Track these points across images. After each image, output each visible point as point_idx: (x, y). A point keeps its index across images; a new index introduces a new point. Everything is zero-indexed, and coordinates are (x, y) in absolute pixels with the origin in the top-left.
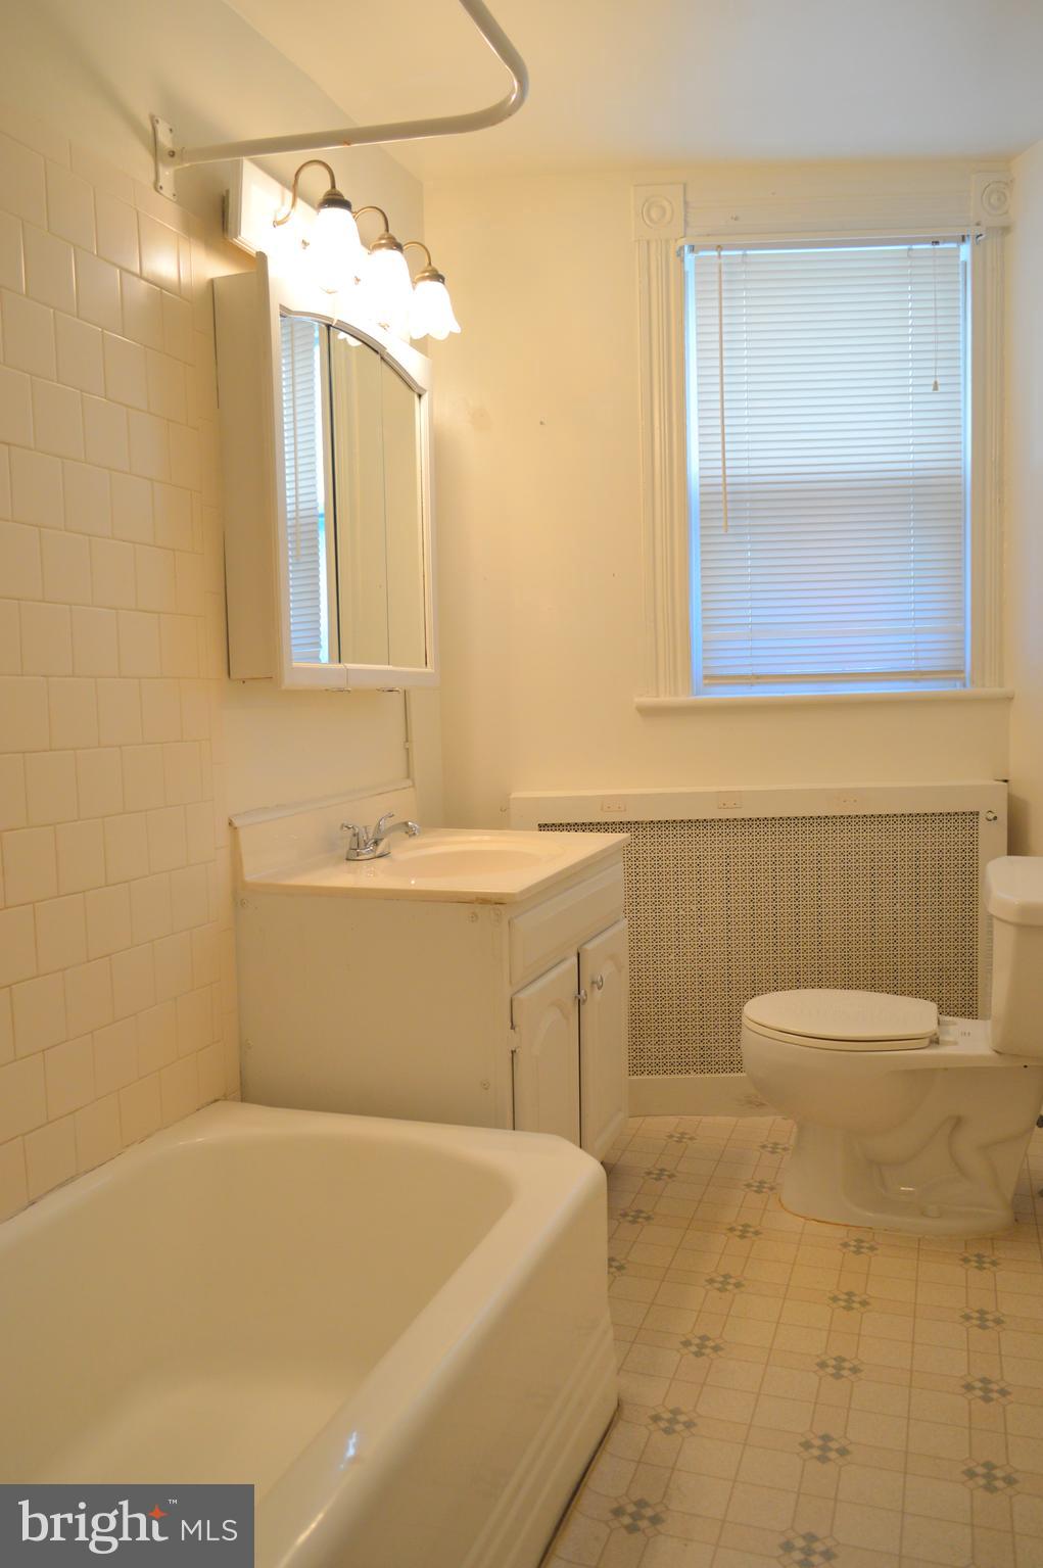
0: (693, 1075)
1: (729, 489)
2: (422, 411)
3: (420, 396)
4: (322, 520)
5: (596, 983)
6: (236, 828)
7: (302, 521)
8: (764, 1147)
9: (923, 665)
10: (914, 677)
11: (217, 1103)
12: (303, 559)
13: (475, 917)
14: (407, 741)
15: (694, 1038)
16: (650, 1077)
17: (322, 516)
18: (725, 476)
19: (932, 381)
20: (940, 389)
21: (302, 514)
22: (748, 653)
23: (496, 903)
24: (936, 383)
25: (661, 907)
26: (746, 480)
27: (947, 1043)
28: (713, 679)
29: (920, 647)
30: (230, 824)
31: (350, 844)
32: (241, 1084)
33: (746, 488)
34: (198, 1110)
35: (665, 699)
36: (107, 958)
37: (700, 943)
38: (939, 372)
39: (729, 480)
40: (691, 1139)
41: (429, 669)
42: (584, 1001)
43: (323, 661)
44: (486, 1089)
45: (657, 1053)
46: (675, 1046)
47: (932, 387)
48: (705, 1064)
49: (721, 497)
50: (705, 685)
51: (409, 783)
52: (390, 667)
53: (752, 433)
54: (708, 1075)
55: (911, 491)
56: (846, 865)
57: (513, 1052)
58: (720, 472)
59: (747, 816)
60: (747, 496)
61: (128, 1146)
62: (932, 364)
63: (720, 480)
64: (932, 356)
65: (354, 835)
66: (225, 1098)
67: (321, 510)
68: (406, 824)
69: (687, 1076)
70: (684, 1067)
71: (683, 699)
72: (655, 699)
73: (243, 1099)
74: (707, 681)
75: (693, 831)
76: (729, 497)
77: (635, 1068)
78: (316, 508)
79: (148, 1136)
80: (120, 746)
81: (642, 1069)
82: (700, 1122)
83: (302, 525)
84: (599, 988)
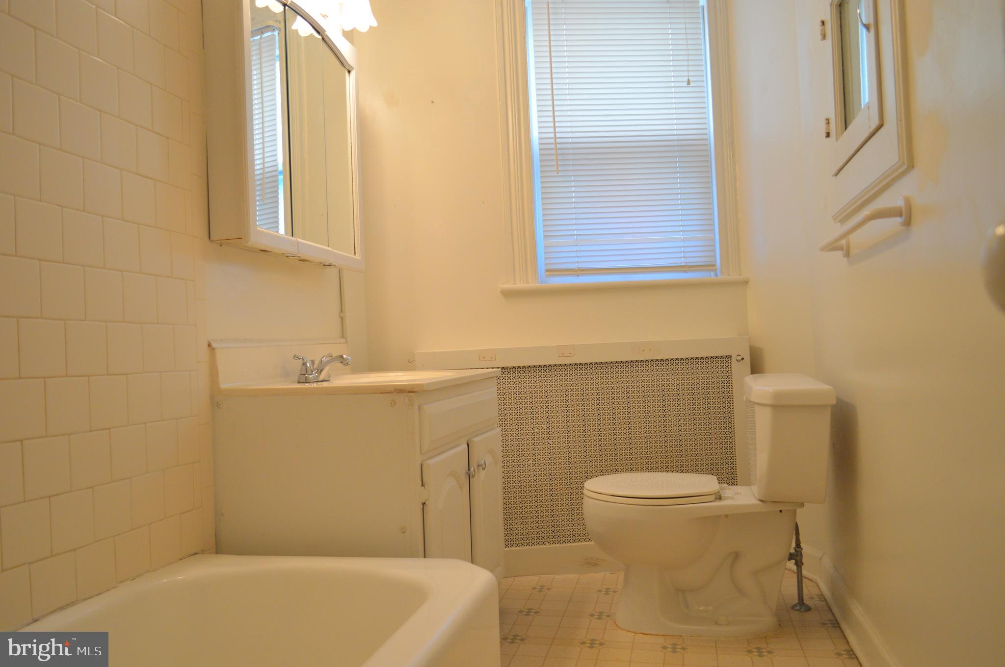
0: (547, 546)
1: (558, 146)
2: (351, 81)
3: (349, 72)
4: (281, 177)
5: (481, 465)
6: (213, 349)
7: (267, 175)
8: (600, 591)
9: (691, 261)
10: (685, 269)
11: (197, 555)
12: (266, 201)
13: (393, 403)
14: (342, 312)
15: (547, 519)
16: (518, 548)
17: (281, 173)
18: (555, 138)
19: (686, 79)
20: (692, 84)
21: (267, 170)
22: (575, 254)
23: (409, 392)
24: (689, 80)
25: (522, 427)
26: (570, 140)
27: (727, 498)
28: (551, 272)
29: (687, 249)
30: (209, 345)
31: (301, 370)
32: (216, 544)
33: (569, 146)
34: (181, 559)
35: (520, 285)
36: (108, 431)
37: (549, 451)
38: (690, 74)
39: (558, 141)
40: (549, 589)
41: (357, 257)
42: (473, 476)
43: (280, 232)
44: (404, 532)
45: (522, 531)
46: (535, 525)
47: (686, 83)
48: (556, 537)
49: (553, 152)
50: (547, 275)
51: (343, 340)
52: (329, 249)
53: (572, 110)
54: (558, 545)
55: (676, 148)
56: (646, 394)
57: (424, 504)
58: (552, 135)
59: (578, 362)
60: (571, 151)
61: (121, 582)
62: (686, 68)
63: (553, 141)
64: (686, 63)
65: (304, 364)
66: (203, 552)
67: (280, 168)
68: (341, 357)
69: (544, 546)
70: (540, 540)
71: (532, 285)
72: (513, 285)
73: (217, 553)
74: (548, 273)
75: (542, 374)
76: (559, 152)
77: (509, 543)
78: (276, 165)
79: (139, 576)
80: (122, 272)
81: (512, 543)
82: (554, 578)
83: (266, 178)
84: (484, 469)
